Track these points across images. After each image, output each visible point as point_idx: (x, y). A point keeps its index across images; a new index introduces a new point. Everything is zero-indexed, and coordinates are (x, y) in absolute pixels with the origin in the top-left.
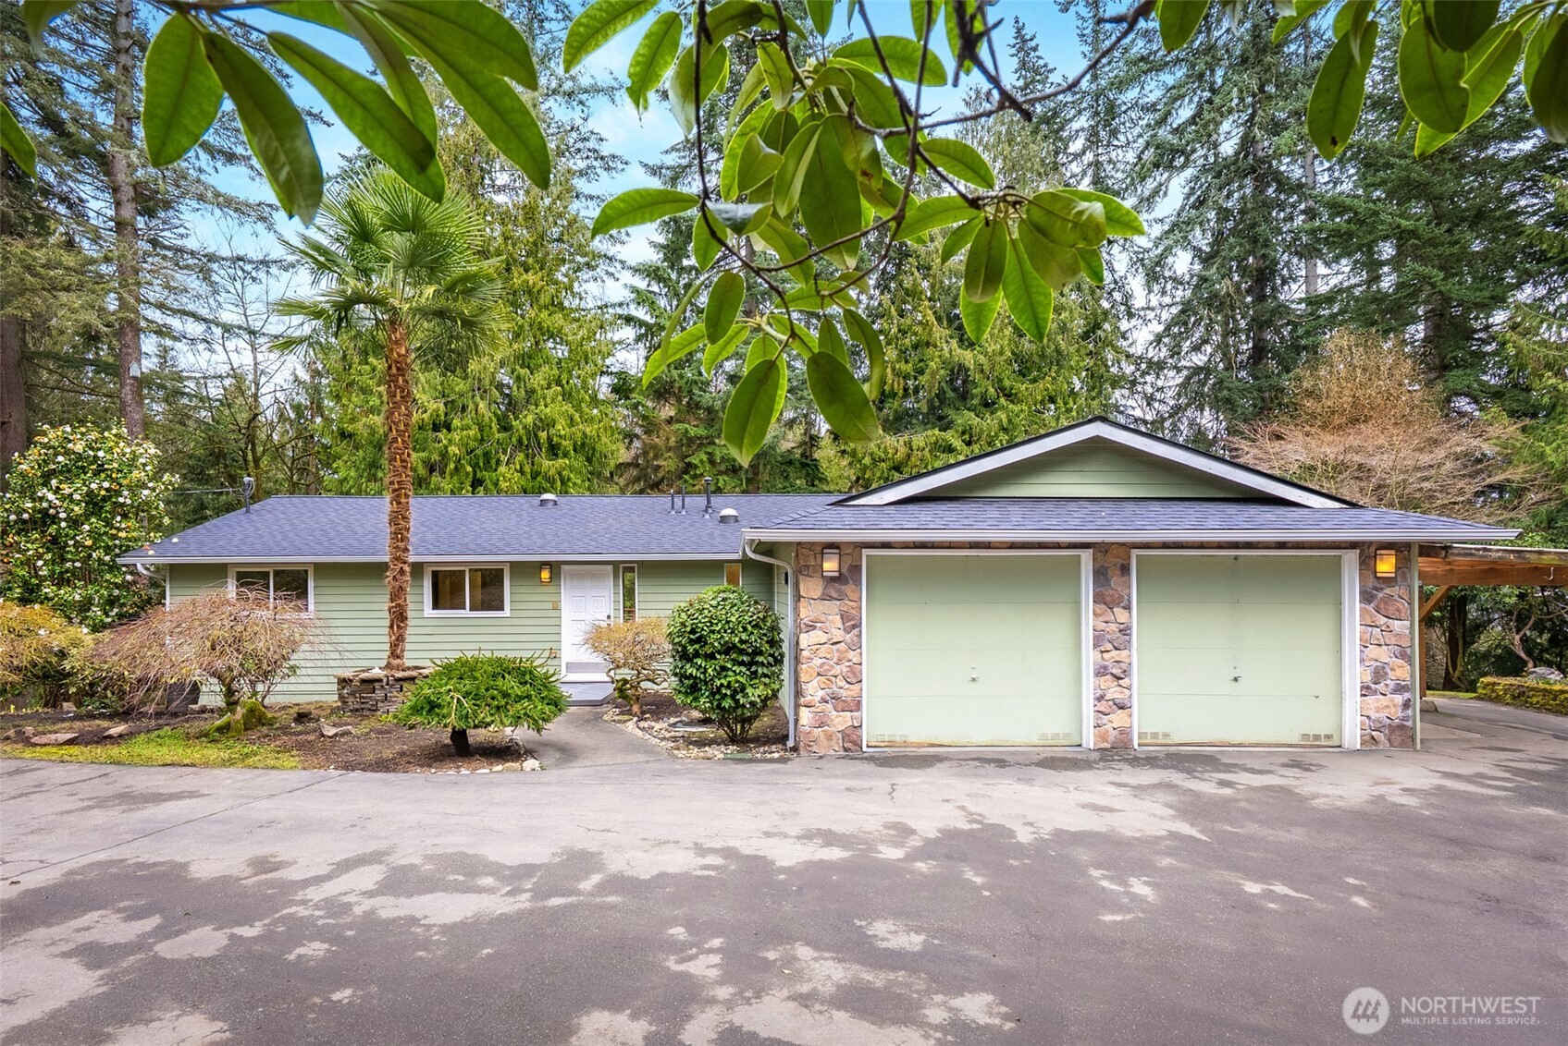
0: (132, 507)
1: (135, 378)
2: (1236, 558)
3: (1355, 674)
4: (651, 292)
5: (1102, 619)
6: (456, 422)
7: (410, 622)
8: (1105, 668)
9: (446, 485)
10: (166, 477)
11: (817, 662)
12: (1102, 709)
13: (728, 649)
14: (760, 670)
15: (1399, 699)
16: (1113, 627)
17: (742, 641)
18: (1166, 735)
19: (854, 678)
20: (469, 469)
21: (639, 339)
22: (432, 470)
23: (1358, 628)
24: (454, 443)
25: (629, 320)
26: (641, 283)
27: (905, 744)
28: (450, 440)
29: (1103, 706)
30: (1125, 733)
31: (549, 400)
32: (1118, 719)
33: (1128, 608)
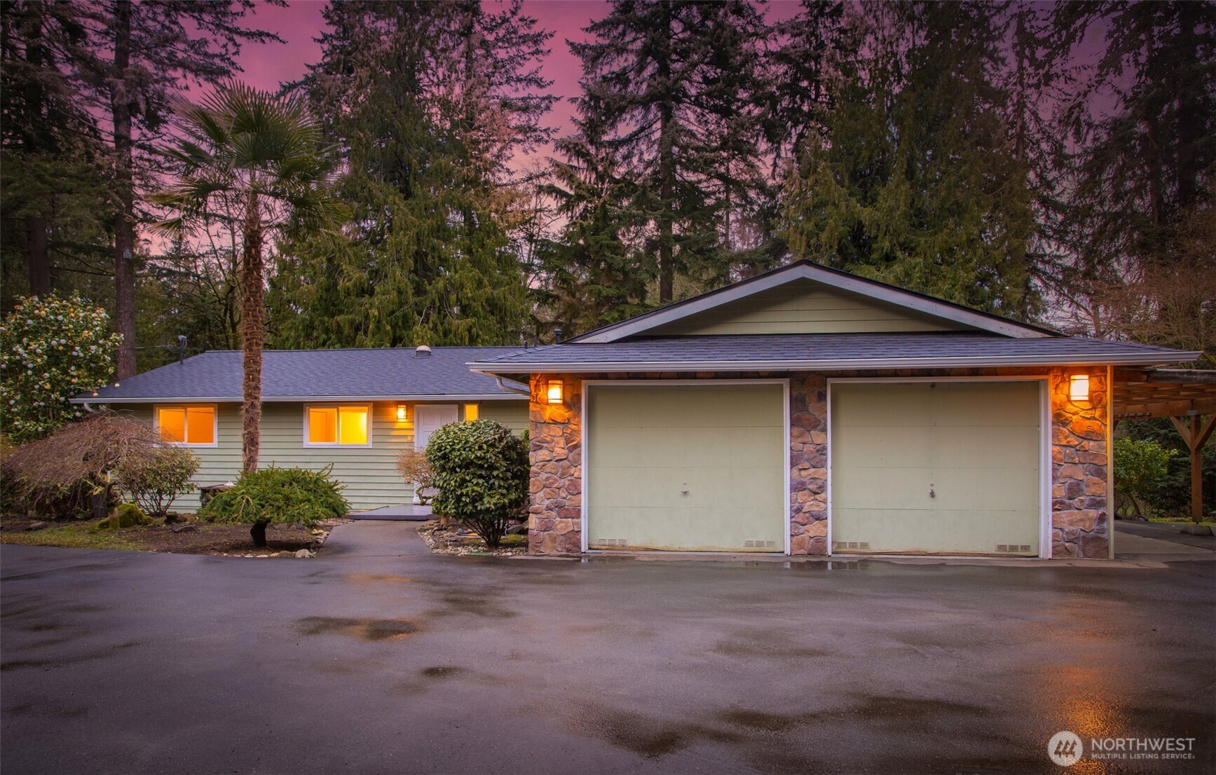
0: (85, 359)
1: (127, 260)
2: (933, 385)
3: (1047, 491)
4: (572, 167)
5: (800, 440)
6: (377, 289)
7: (261, 446)
8: (803, 483)
9: (368, 342)
10: (113, 336)
11: (544, 476)
12: (800, 520)
13: (467, 464)
14: (496, 483)
15: (1093, 513)
16: (811, 448)
17: (477, 457)
18: (864, 545)
19: (575, 489)
20: (388, 328)
21: (560, 210)
22: (357, 329)
23: (1050, 447)
24: (374, 307)
25: (551, 190)
26: (561, 157)
27: (624, 547)
28: (371, 304)
29: (799, 518)
30: (820, 541)
31: (458, 267)
32: (814, 529)
33: (824, 430)
